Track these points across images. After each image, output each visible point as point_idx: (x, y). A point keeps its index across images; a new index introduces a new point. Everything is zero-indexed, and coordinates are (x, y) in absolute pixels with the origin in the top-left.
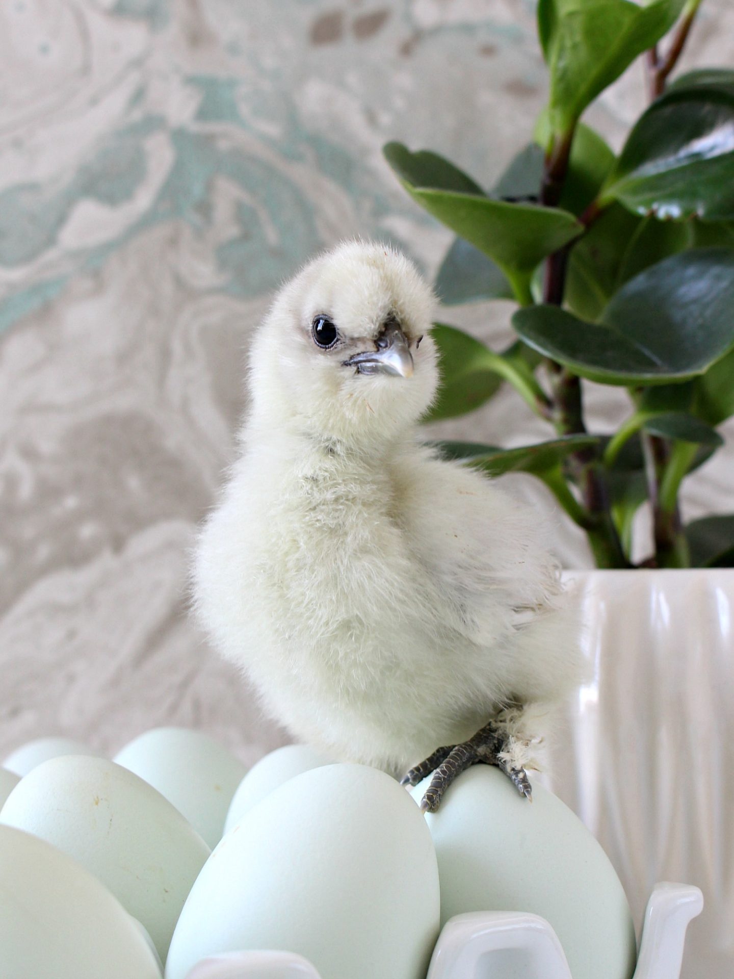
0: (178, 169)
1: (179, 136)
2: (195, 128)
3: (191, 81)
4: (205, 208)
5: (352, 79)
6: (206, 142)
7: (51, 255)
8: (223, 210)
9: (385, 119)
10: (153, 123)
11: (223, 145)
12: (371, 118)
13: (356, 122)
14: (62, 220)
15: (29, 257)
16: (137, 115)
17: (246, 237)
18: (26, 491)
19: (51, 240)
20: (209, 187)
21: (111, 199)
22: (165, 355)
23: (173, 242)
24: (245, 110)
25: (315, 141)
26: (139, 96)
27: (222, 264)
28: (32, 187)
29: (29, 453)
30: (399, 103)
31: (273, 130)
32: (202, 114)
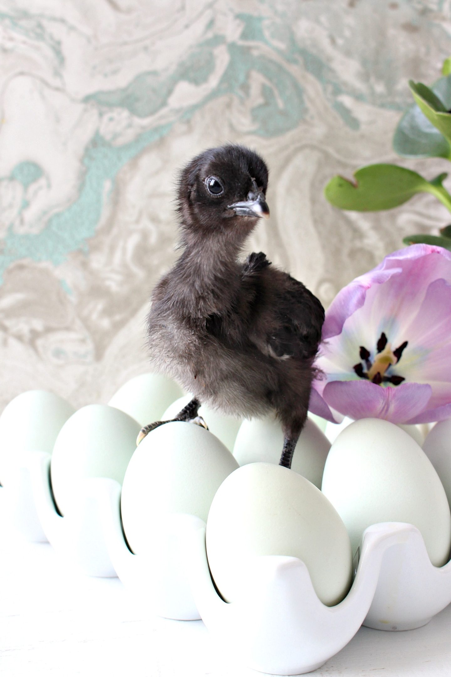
0: (232, 65)
1: (232, 47)
2: (241, 43)
3: (238, 17)
4: (245, 88)
5: (323, 19)
6: (247, 50)
7: (164, 111)
8: (255, 89)
9: (340, 42)
10: (218, 40)
11: (255, 53)
12: (333, 41)
13: (325, 43)
14: (170, 92)
15: (152, 113)
16: (210, 35)
17: (267, 104)
18: (153, 239)
19: (164, 104)
20: (248, 76)
21: (196, 82)
23: (229, 106)
24: (267, 34)
25: (304, 52)
26: (211, 24)
27: (254, 119)
28: (154, 73)
29: (155, 219)
30: (347, 33)
31: (282, 46)
32: (244, 36)
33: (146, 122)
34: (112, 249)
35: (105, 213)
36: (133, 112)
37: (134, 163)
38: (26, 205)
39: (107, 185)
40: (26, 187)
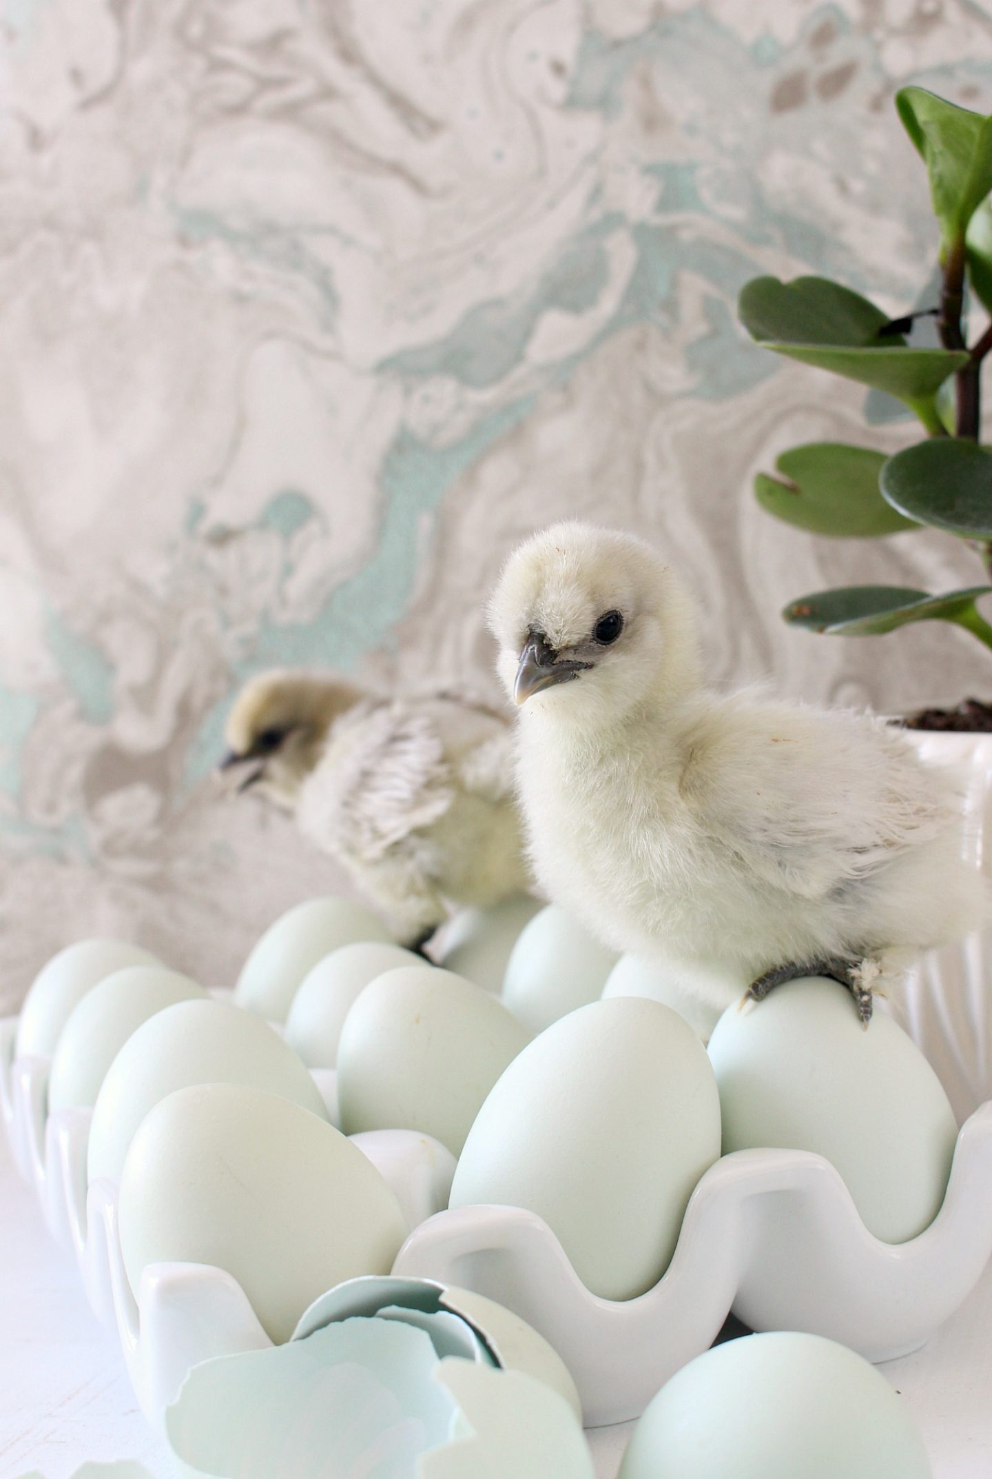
0: (641, 269)
1: (641, 232)
2: (657, 220)
3: (649, 170)
4: (671, 307)
5: (819, 146)
6: (670, 232)
7: (519, 372)
8: (690, 307)
9: (857, 186)
10: (613, 220)
11: (686, 236)
12: (842, 188)
13: (827, 195)
14: (528, 334)
15: (499, 376)
16: (596, 214)
17: (715, 333)
19: (519, 357)
20: (674, 283)
21: (575, 308)
22: (639, 467)
23: (640, 346)
24: (706, 195)
25: (783, 220)
26: (596, 193)
27: (692, 365)
28: (497, 303)
30: (872, 166)
31: (737, 213)
32: (664, 204)
33: (488, 396)
34: (438, 640)
35: (423, 575)
36: (466, 380)
37: (471, 477)
38: (288, 570)
39: (426, 523)
40: (287, 536)
